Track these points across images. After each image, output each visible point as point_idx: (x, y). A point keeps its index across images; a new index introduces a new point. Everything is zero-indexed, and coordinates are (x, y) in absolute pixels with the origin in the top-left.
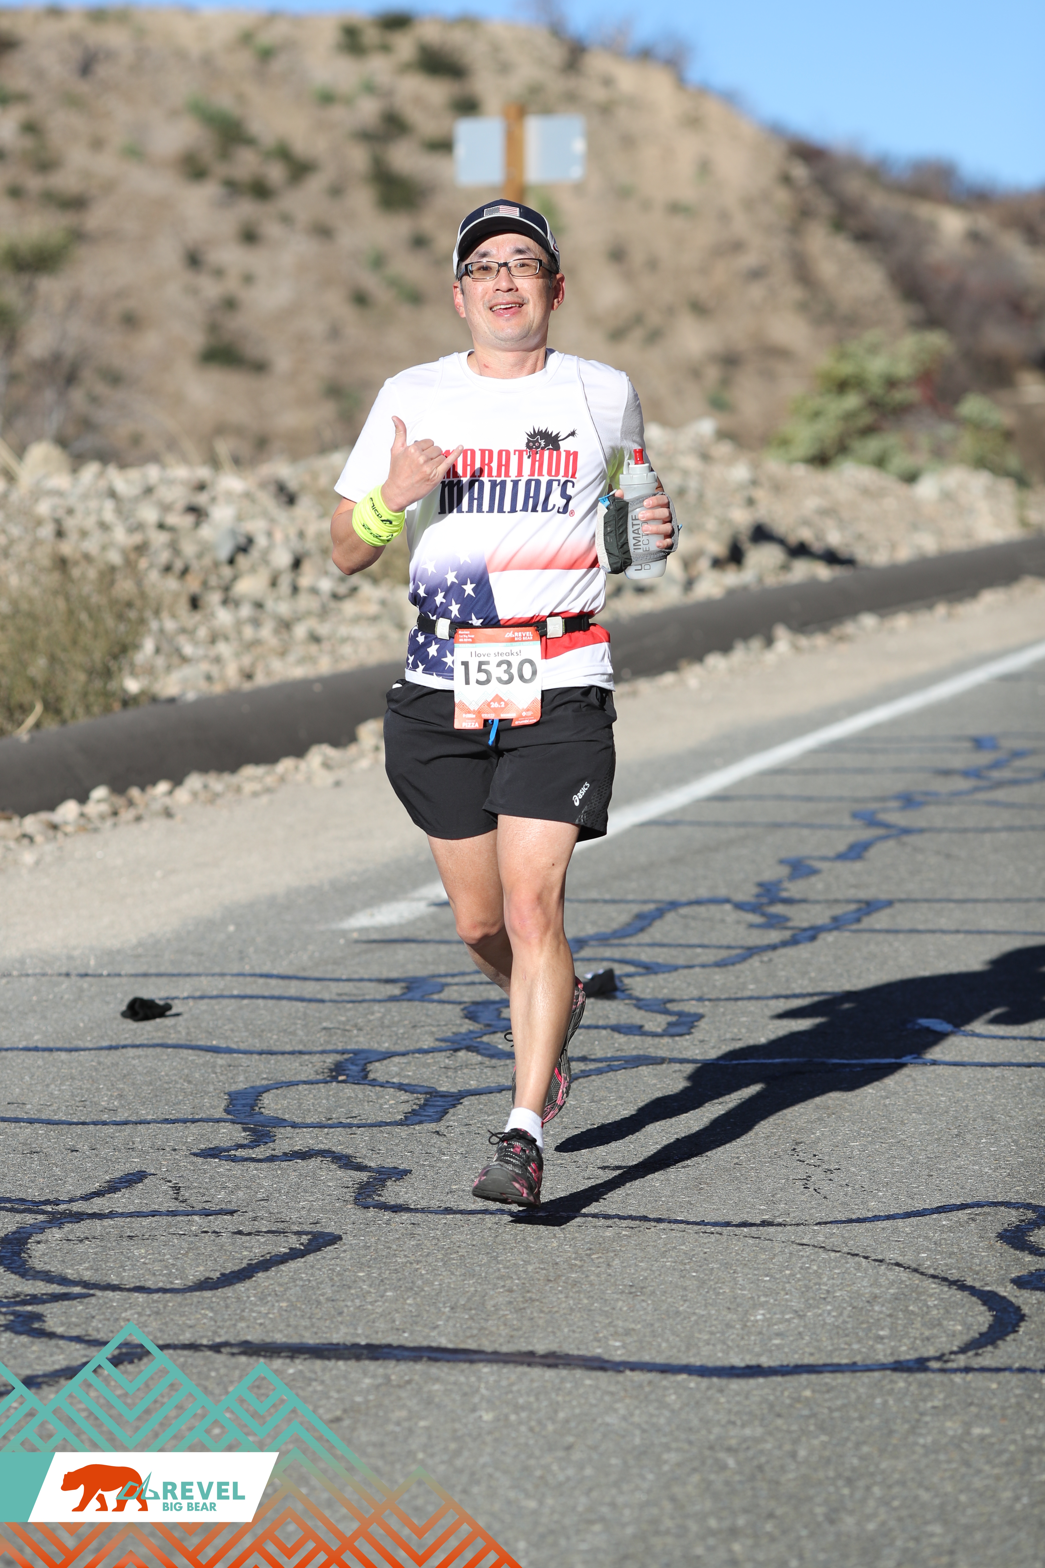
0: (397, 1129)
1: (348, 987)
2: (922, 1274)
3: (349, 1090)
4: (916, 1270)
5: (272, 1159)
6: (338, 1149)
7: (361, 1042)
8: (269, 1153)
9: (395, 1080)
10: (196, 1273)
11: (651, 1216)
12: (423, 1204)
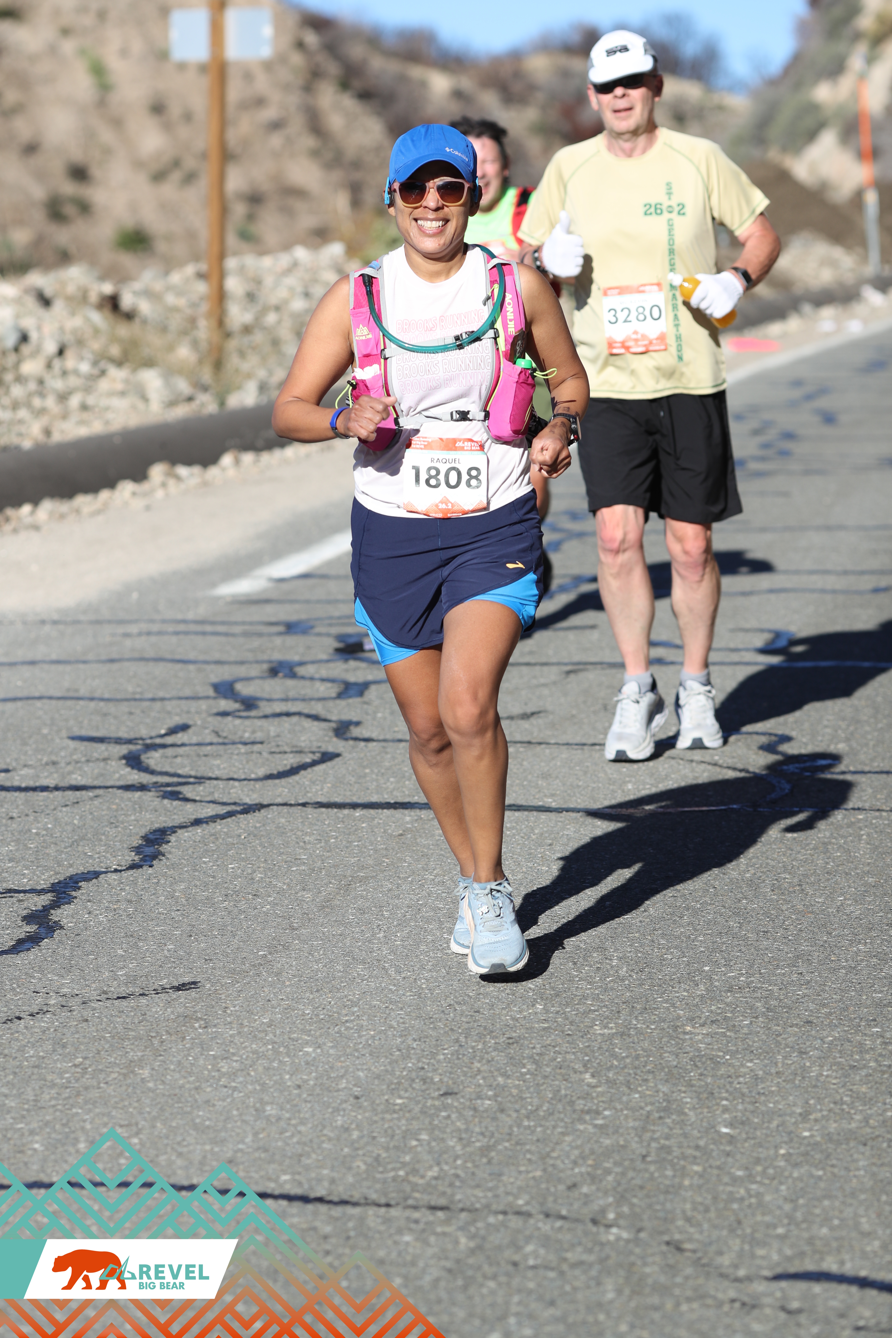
0: (338, 702)
1: (247, 628)
2: (721, 766)
3: (290, 683)
4: (715, 764)
5: (266, 717)
6: (306, 711)
7: (277, 656)
8: (261, 714)
9: (317, 676)
10: (261, 772)
11: (534, 741)
12: (381, 737)
